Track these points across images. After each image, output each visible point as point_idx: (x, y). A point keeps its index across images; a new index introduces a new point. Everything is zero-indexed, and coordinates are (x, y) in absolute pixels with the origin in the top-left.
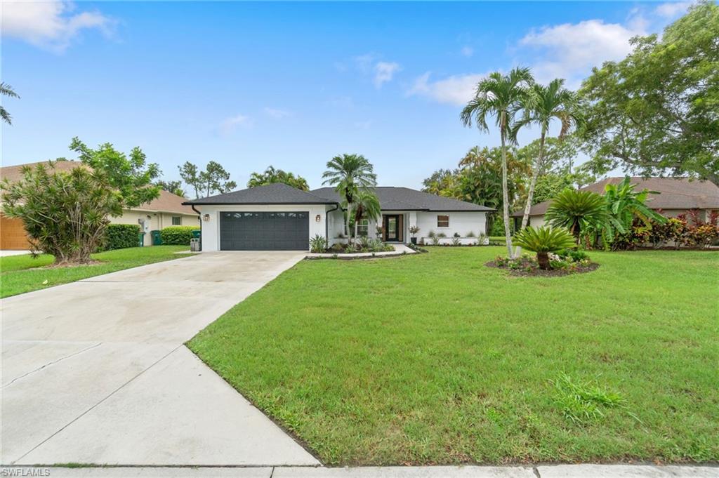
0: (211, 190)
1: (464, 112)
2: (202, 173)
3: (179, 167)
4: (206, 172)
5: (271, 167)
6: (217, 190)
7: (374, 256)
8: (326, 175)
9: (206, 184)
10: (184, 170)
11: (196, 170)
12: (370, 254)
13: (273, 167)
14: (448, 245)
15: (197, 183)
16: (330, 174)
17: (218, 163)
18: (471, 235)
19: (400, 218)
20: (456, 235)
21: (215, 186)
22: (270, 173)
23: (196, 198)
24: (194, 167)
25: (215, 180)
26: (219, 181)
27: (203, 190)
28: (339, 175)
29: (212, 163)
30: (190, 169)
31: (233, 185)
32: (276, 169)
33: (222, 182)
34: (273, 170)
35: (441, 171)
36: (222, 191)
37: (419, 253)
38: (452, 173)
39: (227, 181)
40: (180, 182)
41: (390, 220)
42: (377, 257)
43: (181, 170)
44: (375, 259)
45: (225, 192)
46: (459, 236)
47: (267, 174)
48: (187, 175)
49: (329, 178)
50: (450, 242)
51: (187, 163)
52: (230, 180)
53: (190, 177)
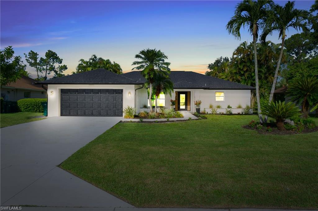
0: (48, 72)
1: (229, 24)
2: (41, 58)
3: (25, 54)
4: (45, 58)
5: (94, 56)
6: (53, 72)
7: (168, 121)
8: (135, 63)
9: (45, 67)
10: (29, 57)
11: (38, 56)
12: (166, 120)
13: (96, 56)
14: (223, 114)
15: (38, 66)
16: (138, 63)
17: (54, 51)
18: (240, 107)
19: (188, 94)
20: (229, 107)
21: (52, 69)
22: (93, 60)
23: (37, 77)
24: (36, 54)
25: (51, 64)
26: (54, 65)
27: (42, 71)
28: (144, 64)
29: (49, 51)
30: (33, 55)
31: (65, 68)
32: (98, 57)
33: (56, 65)
34: (95, 57)
35: (221, 58)
36: (56, 72)
37: (200, 119)
38: (230, 59)
39: (60, 65)
40: (26, 66)
41: (181, 95)
42: (171, 121)
43: (26, 57)
44: (169, 123)
45: (58, 73)
46: (231, 108)
47: (91, 61)
48: (31, 60)
49: (137, 66)
50: (224, 112)
51: (31, 51)
52: (62, 64)
53: (33, 62)
